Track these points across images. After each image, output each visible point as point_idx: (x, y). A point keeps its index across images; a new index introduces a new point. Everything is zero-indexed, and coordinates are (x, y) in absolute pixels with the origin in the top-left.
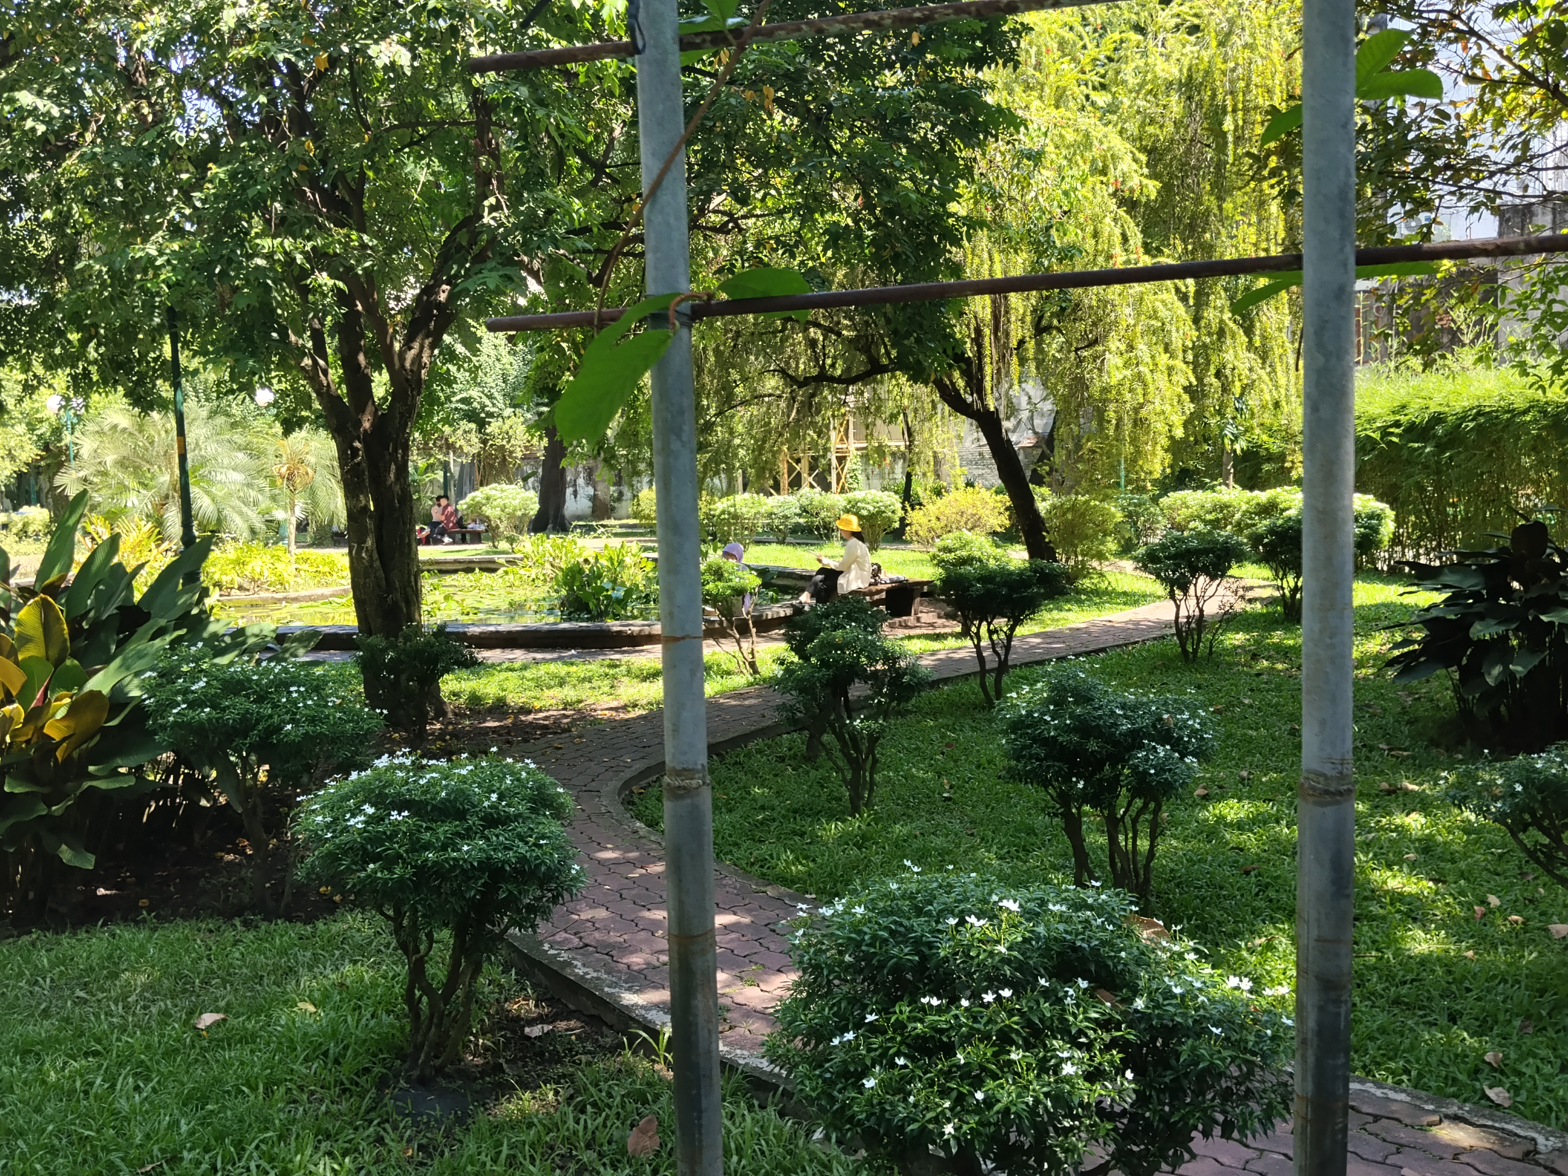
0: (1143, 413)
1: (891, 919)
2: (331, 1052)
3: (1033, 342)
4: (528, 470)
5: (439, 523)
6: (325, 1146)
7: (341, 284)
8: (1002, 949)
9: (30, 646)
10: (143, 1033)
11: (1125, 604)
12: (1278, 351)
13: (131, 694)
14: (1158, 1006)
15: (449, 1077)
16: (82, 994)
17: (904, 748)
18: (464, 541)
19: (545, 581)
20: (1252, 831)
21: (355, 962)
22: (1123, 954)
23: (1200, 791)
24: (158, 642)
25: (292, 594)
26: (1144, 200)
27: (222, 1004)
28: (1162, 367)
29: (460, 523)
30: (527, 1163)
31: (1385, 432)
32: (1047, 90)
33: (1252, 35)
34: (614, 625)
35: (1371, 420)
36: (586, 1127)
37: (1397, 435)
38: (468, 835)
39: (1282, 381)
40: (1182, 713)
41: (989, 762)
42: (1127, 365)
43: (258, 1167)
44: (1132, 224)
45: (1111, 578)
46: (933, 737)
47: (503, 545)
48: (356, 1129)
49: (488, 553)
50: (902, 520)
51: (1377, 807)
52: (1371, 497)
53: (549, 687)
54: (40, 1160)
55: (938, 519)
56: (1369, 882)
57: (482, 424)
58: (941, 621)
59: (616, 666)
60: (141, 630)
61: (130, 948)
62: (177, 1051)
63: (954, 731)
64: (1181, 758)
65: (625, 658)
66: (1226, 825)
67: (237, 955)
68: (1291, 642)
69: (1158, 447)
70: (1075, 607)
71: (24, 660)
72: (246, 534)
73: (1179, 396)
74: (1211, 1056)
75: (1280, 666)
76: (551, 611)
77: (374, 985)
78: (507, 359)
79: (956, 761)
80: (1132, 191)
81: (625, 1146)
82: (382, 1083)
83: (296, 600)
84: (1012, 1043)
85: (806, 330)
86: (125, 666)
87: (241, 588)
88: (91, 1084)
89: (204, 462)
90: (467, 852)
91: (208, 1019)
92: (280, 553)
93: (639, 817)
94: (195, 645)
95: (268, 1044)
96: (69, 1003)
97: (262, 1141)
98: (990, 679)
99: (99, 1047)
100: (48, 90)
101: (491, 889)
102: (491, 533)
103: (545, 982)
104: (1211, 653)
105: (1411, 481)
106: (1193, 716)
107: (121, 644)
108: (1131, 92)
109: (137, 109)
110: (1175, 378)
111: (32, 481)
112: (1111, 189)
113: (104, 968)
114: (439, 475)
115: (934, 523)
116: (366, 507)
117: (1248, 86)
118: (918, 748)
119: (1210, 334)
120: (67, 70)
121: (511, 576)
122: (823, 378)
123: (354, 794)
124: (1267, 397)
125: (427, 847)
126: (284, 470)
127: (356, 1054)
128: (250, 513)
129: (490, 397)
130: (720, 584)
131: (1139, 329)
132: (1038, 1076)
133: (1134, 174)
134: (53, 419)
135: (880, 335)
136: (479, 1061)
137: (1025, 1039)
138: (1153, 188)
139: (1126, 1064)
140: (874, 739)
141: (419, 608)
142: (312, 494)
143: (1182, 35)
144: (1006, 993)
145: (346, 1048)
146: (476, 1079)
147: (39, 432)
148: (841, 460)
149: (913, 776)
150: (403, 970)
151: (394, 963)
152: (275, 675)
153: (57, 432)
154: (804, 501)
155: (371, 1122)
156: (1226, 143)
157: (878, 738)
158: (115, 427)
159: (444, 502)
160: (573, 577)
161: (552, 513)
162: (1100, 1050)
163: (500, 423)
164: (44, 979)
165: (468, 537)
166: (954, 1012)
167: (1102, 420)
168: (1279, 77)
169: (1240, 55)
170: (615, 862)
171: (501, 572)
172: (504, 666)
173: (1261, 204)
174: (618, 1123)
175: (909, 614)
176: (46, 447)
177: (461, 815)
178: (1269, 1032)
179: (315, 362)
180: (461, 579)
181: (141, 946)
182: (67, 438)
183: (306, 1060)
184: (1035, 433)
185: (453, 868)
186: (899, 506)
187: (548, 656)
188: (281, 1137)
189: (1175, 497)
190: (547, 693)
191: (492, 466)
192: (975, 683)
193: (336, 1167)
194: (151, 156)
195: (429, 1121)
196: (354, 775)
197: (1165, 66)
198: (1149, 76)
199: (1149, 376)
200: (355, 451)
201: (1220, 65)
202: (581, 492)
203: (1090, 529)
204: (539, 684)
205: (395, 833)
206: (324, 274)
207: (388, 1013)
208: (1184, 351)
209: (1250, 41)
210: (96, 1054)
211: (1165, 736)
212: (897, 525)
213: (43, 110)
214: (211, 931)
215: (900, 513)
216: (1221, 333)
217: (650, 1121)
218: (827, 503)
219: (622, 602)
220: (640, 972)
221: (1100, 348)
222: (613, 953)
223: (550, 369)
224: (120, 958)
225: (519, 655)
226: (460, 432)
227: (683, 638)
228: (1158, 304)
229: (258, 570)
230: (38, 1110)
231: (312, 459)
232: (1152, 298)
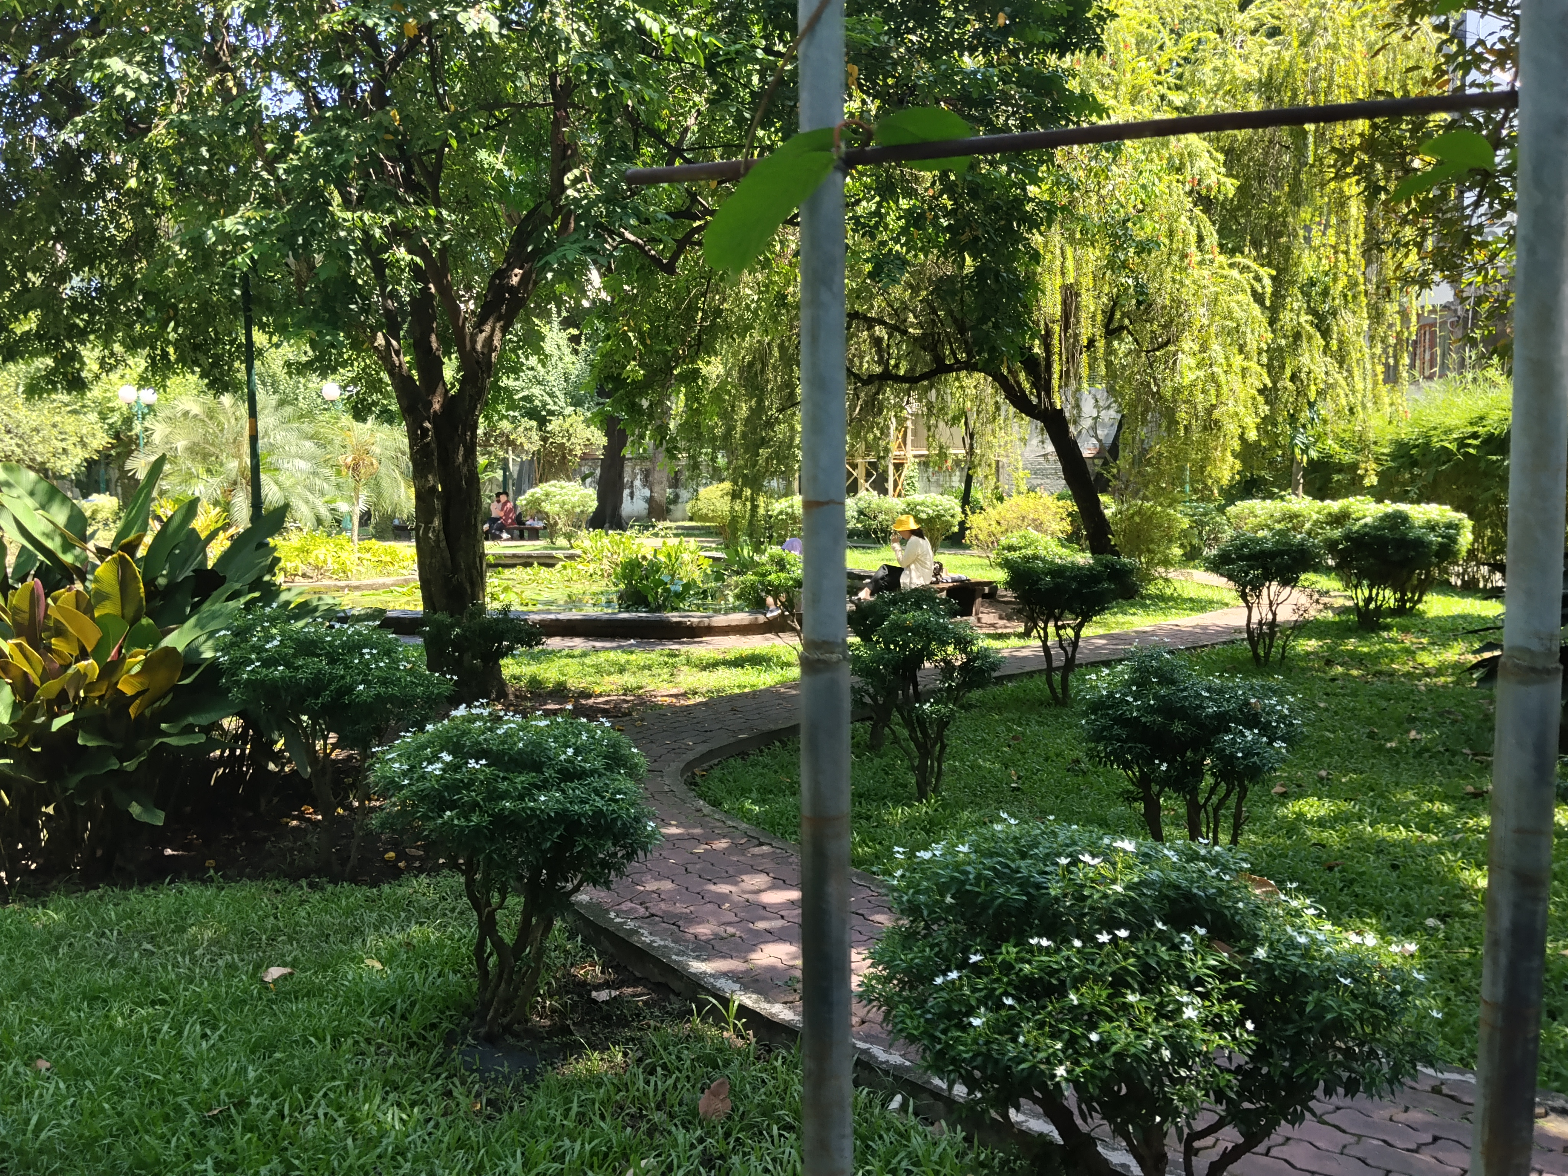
0: (1216, 414)
1: (995, 859)
2: (398, 1007)
3: (1103, 341)
4: (586, 470)
5: (497, 519)
6: (393, 1096)
7: (418, 260)
8: (1119, 888)
9: (107, 603)
10: (210, 984)
11: (1191, 609)
12: (1355, 355)
13: (205, 656)
14: (1280, 956)
15: (516, 1035)
16: (149, 947)
17: (969, 739)
18: (521, 537)
19: (602, 576)
20: (1333, 828)
21: (421, 924)
22: (1241, 905)
23: (1278, 789)
24: (232, 604)
25: (355, 583)
26: (1221, 198)
27: (289, 959)
28: (1236, 367)
29: (519, 520)
30: (597, 1119)
31: (1462, 443)
32: (1123, 89)
33: (1336, 35)
34: (674, 617)
35: (1448, 431)
36: (656, 1089)
37: (1474, 447)
38: (544, 786)
39: (1359, 386)
40: (1270, 698)
41: (1057, 755)
42: (1199, 366)
43: (326, 1115)
44: (1209, 223)
45: (1177, 585)
46: (999, 729)
47: (561, 542)
48: (424, 1082)
49: (545, 548)
50: (962, 524)
51: (1462, 810)
52: (1448, 507)
53: (610, 674)
54: (108, 1100)
55: (999, 523)
56: (1459, 880)
57: (542, 422)
58: (1002, 622)
59: (676, 656)
60: (215, 594)
61: (198, 904)
62: (244, 1002)
63: (1020, 724)
64: (1270, 744)
65: (684, 648)
66: (1306, 822)
67: (303, 914)
68: (1366, 650)
69: (1229, 454)
70: (1140, 612)
71: (100, 617)
72: (311, 523)
73: (1254, 399)
74: (1340, 1007)
75: (1355, 672)
76: (609, 603)
77: (440, 945)
78: (569, 358)
79: (1023, 753)
80: (1209, 188)
81: (696, 1109)
82: (450, 1039)
83: (357, 588)
84: (1129, 986)
85: (870, 328)
86: (200, 625)
87: (304, 575)
88: (159, 1031)
89: (272, 448)
90: (544, 802)
91: (275, 972)
92: (344, 543)
93: (700, 796)
94: (270, 605)
95: (336, 997)
96: (136, 955)
97: (329, 1089)
98: (1057, 677)
99: (166, 997)
100: (138, 58)
101: (567, 841)
102: (550, 531)
103: (611, 950)
104: (1283, 657)
105: (1489, 493)
106: (1281, 702)
107: (195, 607)
108: (1208, 92)
109: (222, 82)
110: (1249, 381)
111: (102, 471)
112: (1188, 188)
113: (171, 922)
114: (499, 474)
115: (994, 528)
116: (434, 488)
117: (1329, 87)
118: (983, 740)
119: (1285, 337)
120: (156, 38)
121: (569, 570)
122: (887, 376)
123: (430, 743)
124: (1343, 402)
125: (505, 796)
126: (349, 460)
127: (424, 1010)
128: (316, 501)
129: (552, 395)
130: (782, 575)
131: (1213, 329)
132: (1156, 1020)
133: (1211, 172)
134: (124, 409)
135: (947, 334)
136: (546, 1022)
137: (1141, 984)
138: (1230, 186)
139: (1245, 1014)
140: (943, 723)
141: (484, 590)
142: (377, 487)
143: (1260, 38)
144: (1123, 933)
145: (413, 1004)
146: (542, 1039)
147: (110, 421)
148: (898, 467)
149: (980, 767)
150: (472, 931)
151: (462, 926)
152: (349, 637)
153: (128, 421)
154: (863, 505)
155: (438, 1076)
156: (1306, 146)
157: (948, 723)
158: (186, 414)
159: (503, 498)
160: (632, 571)
161: (609, 512)
162: (1219, 1001)
163: (561, 421)
164: (111, 931)
165: (526, 534)
166: (1065, 953)
167: (1173, 422)
168: (1362, 78)
169: (1322, 55)
170: (679, 838)
171: (559, 566)
172: (564, 653)
173: (1342, 203)
174: (688, 1086)
175: (970, 614)
176: (117, 436)
177: (537, 767)
178: (1398, 987)
179: (388, 343)
180: (519, 573)
181: (209, 903)
182: (137, 428)
183: (373, 1014)
184: (1099, 441)
185: (529, 818)
186: (958, 510)
187: (608, 644)
188: (348, 1087)
189: (1242, 506)
190: (607, 678)
191: (551, 464)
192: (1041, 682)
193: (404, 1116)
194: (236, 126)
195: (497, 1078)
196: (430, 727)
197: (1244, 67)
198: (1228, 77)
199: (1222, 378)
200: (425, 431)
201: (1301, 65)
202: (637, 493)
203: (1157, 534)
204: (599, 670)
205: (472, 782)
206: (402, 249)
207: (455, 972)
208: (1259, 354)
209: (1333, 41)
210: (163, 1002)
211: (1252, 719)
212: (956, 529)
213: (132, 76)
214: (277, 891)
215: (960, 517)
216: (1297, 336)
217: (722, 1083)
218: (885, 506)
219: (680, 596)
220: (707, 942)
221: (1172, 348)
222: (680, 923)
223: (616, 358)
224: (187, 913)
225: (579, 643)
226: (521, 429)
227: (827, 503)
228: (1233, 304)
229: (322, 557)
230: (105, 1053)
231: (376, 449)
232: (1227, 298)
